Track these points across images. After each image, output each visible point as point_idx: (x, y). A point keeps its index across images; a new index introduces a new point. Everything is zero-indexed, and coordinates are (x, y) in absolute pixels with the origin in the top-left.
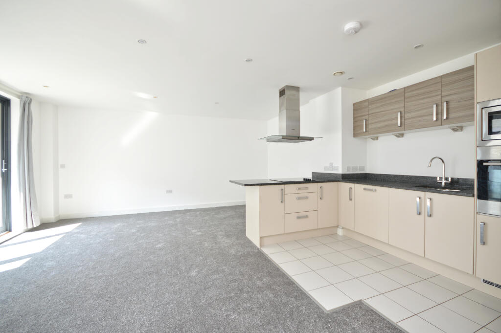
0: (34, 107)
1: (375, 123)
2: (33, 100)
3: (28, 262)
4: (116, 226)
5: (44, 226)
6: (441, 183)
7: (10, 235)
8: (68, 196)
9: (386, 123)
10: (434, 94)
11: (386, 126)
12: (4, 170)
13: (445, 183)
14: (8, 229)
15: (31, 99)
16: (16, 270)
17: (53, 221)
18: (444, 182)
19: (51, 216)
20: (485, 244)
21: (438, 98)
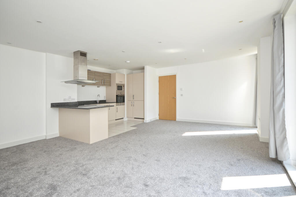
13: (98, 102)
20: (117, 112)
21: (103, 78)
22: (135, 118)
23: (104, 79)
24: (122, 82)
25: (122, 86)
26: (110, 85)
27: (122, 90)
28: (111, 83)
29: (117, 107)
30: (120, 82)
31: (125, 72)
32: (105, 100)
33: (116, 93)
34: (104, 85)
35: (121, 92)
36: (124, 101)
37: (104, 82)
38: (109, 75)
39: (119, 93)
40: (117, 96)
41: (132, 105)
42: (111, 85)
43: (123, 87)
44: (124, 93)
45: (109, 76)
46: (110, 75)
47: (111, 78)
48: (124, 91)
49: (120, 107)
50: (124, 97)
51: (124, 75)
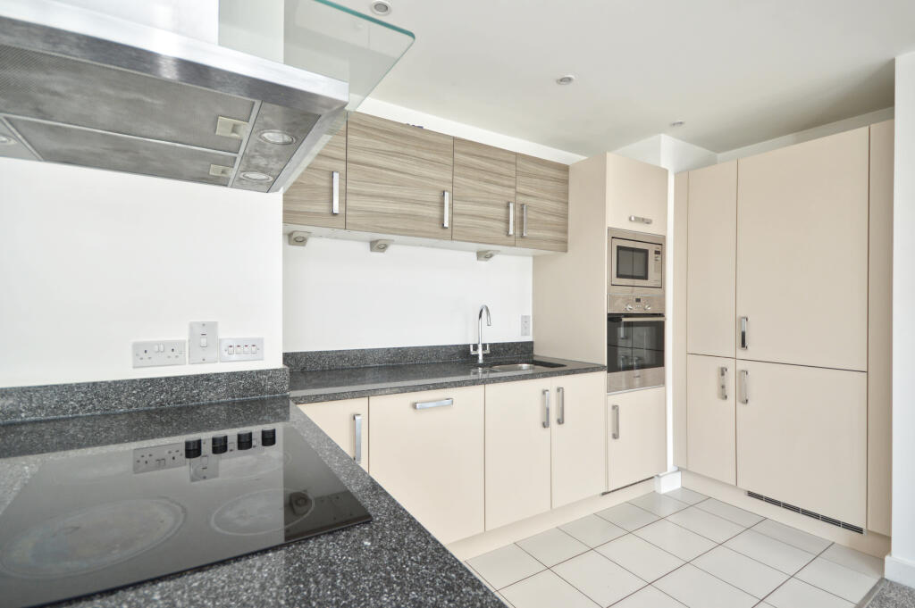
1: (372, 196)
6: (477, 356)
9: (407, 208)
10: (506, 182)
11: (395, 215)
13: (484, 355)
18: (480, 352)
20: (615, 436)
21: (512, 192)
22: (751, 494)
23: (521, 199)
24: (649, 222)
25: (646, 252)
26: (563, 245)
27: (645, 277)
28: (566, 232)
29: (616, 398)
30: (637, 219)
31: (668, 152)
32: (528, 339)
33: (611, 299)
34: (521, 239)
35: (638, 293)
36: (658, 359)
37: (521, 223)
38: (553, 173)
39: (630, 299)
40: (613, 319)
41: (731, 391)
42: (565, 242)
43: (651, 256)
44: (662, 300)
45: (556, 180)
46: (560, 175)
47: (566, 194)
48: (661, 287)
49: (636, 400)
50: (658, 329)
51: (666, 171)
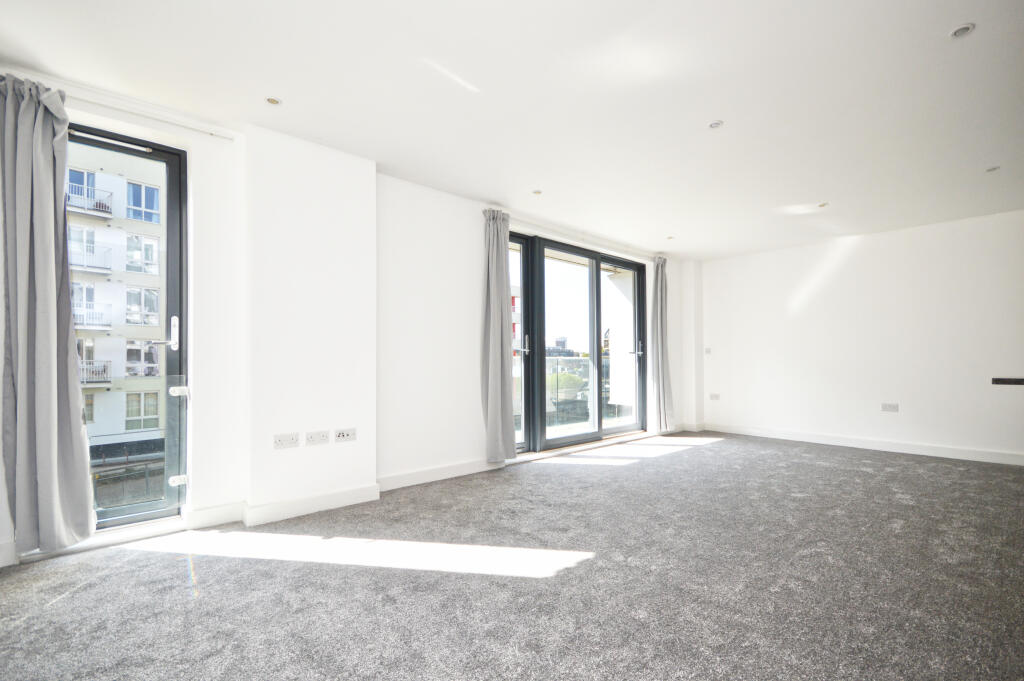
0: (669, 270)
2: (668, 261)
3: (634, 464)
4: (763, 452)
5: (684, 433)
7: (644, 434)
8: (715, 397)
12: (640, 353)
14: (644, 428)
15: (665, 260)
16: (622, 467)
17: (695, 429)
19: (692, 423)
